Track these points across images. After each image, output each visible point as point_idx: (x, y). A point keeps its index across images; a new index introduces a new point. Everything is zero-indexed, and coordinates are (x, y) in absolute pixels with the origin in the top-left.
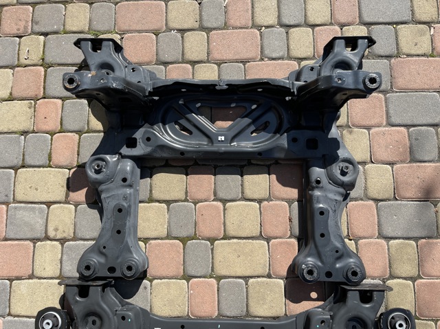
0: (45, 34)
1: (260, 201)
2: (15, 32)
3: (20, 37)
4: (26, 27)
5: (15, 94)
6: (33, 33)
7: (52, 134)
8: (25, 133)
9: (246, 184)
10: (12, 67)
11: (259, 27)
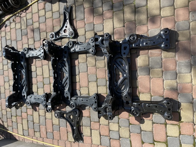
0: (12, 116)
1: (36, 68)
2: (11, 123)
3: (12, 122)
4: (11, 120)
5: (21, 123)
6: (12, 119)
7: (27, 115)
8: (28, 121)
9: (34, 71)
10: (17, 124)
11: (8, 69)
